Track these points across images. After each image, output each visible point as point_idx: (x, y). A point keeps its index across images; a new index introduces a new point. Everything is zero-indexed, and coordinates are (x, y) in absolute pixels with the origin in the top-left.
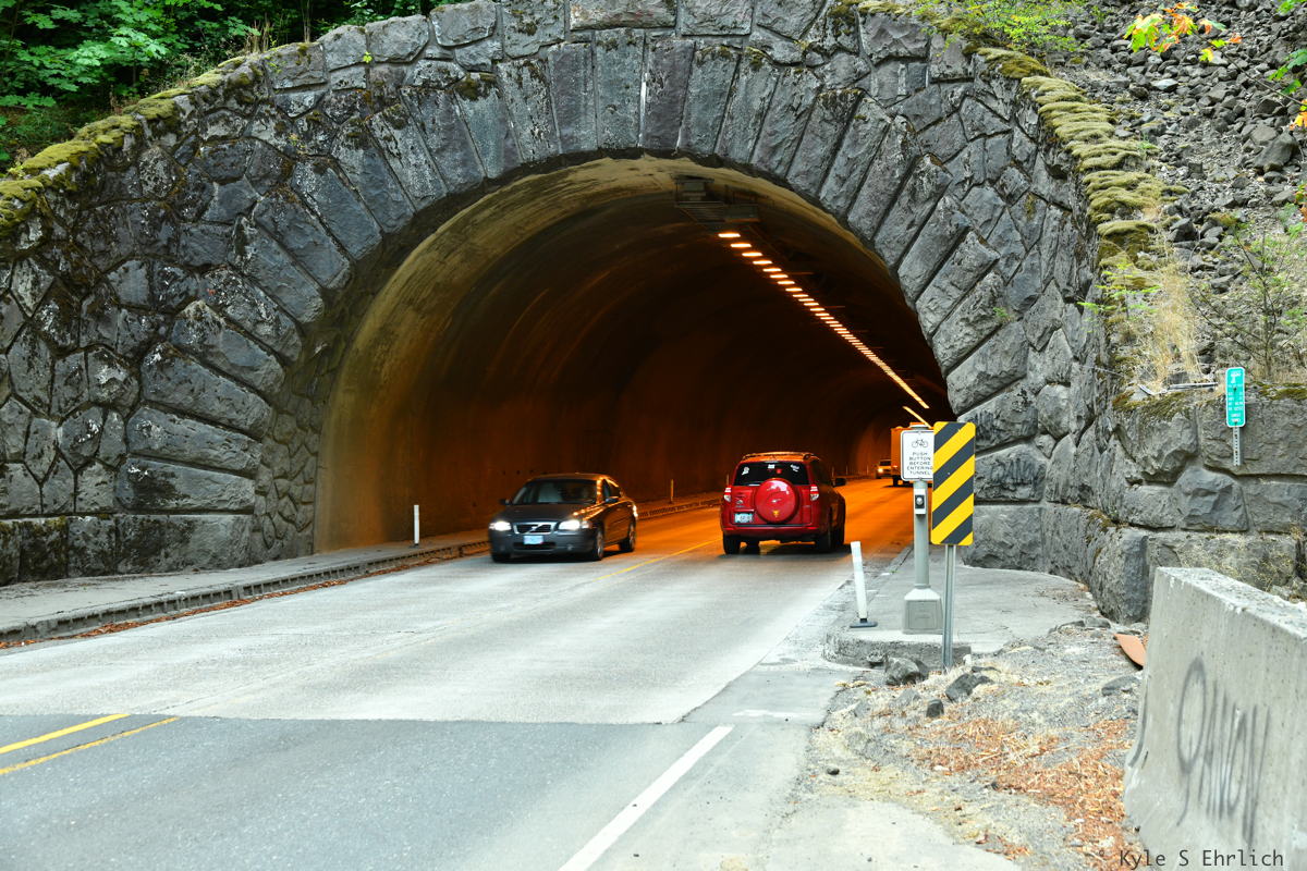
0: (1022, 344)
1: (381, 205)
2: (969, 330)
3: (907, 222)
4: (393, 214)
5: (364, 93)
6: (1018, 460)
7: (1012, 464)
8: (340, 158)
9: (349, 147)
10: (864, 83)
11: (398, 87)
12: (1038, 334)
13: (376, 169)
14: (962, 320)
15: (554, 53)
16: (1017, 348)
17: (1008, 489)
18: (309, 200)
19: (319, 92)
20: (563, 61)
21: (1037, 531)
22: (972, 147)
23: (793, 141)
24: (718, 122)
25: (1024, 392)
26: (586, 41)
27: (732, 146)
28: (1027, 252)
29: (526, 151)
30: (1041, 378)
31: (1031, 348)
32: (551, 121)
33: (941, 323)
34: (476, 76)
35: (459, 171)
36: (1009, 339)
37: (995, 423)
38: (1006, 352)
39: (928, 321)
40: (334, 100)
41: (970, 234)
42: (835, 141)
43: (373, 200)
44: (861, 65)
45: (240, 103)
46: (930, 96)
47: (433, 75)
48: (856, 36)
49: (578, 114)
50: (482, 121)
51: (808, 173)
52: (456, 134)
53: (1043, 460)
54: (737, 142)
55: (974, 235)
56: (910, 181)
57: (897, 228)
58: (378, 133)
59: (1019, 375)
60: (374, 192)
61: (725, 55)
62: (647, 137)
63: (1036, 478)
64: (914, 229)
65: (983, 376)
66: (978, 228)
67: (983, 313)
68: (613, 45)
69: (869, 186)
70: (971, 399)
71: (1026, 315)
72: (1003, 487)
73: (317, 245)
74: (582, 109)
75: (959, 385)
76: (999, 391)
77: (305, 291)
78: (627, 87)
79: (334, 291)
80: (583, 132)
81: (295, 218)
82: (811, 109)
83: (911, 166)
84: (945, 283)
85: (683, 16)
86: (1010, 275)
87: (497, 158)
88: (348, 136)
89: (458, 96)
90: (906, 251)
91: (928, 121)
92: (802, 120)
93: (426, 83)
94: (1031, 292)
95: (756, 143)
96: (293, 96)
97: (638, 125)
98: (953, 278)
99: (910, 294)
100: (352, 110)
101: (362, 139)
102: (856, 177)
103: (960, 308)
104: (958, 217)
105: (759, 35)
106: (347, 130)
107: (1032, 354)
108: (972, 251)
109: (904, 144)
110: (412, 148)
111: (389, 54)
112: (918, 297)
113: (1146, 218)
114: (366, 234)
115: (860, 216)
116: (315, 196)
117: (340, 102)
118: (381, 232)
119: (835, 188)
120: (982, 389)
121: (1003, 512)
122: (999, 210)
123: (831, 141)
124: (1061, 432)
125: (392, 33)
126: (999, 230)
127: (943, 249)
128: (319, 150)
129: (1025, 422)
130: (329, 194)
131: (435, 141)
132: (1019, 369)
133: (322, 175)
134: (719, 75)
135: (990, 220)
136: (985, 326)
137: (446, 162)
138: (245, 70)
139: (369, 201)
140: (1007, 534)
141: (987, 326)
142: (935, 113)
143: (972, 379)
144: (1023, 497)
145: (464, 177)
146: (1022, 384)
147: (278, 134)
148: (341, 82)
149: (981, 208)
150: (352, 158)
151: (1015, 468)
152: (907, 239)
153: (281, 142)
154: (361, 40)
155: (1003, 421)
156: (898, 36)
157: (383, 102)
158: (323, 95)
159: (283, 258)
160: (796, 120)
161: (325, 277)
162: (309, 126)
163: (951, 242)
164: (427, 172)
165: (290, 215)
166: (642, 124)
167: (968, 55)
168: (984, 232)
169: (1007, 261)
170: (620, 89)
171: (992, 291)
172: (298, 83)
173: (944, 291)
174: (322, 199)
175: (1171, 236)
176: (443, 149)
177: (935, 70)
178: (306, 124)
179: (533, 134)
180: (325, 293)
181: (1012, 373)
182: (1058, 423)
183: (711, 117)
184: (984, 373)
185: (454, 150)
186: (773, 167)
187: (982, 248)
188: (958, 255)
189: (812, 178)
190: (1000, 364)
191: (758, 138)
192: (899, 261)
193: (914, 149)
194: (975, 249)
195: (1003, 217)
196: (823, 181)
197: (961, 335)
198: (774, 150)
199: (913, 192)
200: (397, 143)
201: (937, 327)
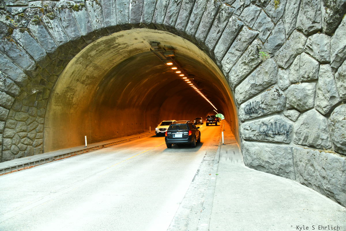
0: (275, 67)
1: (45, 43)
2: (246, 67)
3: (217, 31)
4: (50, 47)
5: (41, 9)
6: (276, 123)
7: (272, 124)
8: (30, 28)
9: (33, 24)
11: (53, 8)
12: (286, 60)
13: (43, 32)
14: (242, 63)
16: (272, 69)
17: (270, 136)
18: (18, 41)
19: (24, 8)
21: (290, 159)
23: (176, 13)
24: (153, 12)
25: (277, 90)
27: (157, 19)
28: (275, 25)
29: (94, 27)
30: (287, 82)
31: (280, 69)
32: (102, 17)
33: (232, 67)
34: (78, 4)
35: (73, 33)
37: (261, 106)
38: (267, 72)
39: (226, 67)
40: (29, 10)
41: (244, 27)
42: (190, 9)
43: (42, 42)
47: (65, 4)
49: (111, 15)
50: (80, 18)
51: (181, 23)
52: (72, 22)
53: (291, 123)
54: (159, 17)
55: (246, 27)
56: (218, 15)
57: (213, 34)
58: (44, 21)
59: (273, 82)
60: (42, 39)
62: (131, 20)
63: (288, 132)
64: (220, 33)
65: (254, 86)
66: (247, 24)
67: (253, 58)
69: (202, 22)
70: (247, 97)
71: (276, 54)
72: (267, 135)
73: (21, 56)
74: (112, 13)
75: (241, 91)
76: (262, 91)
77: (18, 71)
78: (125, 5)
79: (30, 71)
80: (112, 20)
81: (12, 47)
83: (218, 9)
86: (265, 38)
87: (85, 29)
88: (33, 21)
89: (73, 10)
90: (217, 43)
92: (179, 5)
93: (62, 6)
94: (279, 42)
95: (165, 17)
96: (14, 8)
97: (129, 16)
98: (237, 47)
99: (219, 59)
100: (36, 13)
101: (38, 22)
102: (197, 21)
103: (240, 59)
104: (239, 22)
106: (33, 19)
107: (280, 71)
108: (245, 34)
109: (215, 2)
110: (57, 26)
112: (222, 59)
114: (40, 53)
115: (200, 34)
116: (21, 40)
117: (31, 11)
118: (46, 53)
119: (191, 26)
120: (253, 91)
121: (267, 147)
122: (259, 12)
123: (189, 10)
124: (307, 108)
126: (259, 21)
127: (232, 37)
128: (22, 25)
129: (279, 104)
130: (26, 39)
131: (65, 24)
132: (273, 80)
133: (23, 33)
135: (254, 18)
136: (253, 64)
137: (69, 30)
139: (41, 42)
140: (270, 158)
143: (248, 87)
144: (279, 141)
145: (75, 35)
146: (276, 86)
147: (7, 19)
148: (32, 5)
149: (249, 15)
150: (34, 28)
151: (274, 126)
152: (217, 38)
153: (8, 22)
155: (266, 104)
157: (47, 11)
158: (26, 9)
159: (8, 60)
160: (177, 6)
161: (25, 67)
162: (19, 17)
163: (236, 34)
164: (62, 34)
165: (10, 46)
166: (130, 16)
168: (251, 25)
169: (264, 33)
170: (123, 5)
171: (257, 47)
172: (15, 4)
173: (233, 54)
174: (23, 41)
176: (67, 27)
178: (18, 17)
179: (96, 21)
180: (26, 72)
181: (269, 82)
182: (305, 103)
183: (151, 10)
184: (254, 84)
185: (72, 27)
186: (170, 23)
187: (251, 31)
188: (239, 37)
189: (183, 25)
190: (263, 79)
191: (165, 15)
192: (214, 47)
193: (219, 3)
194: (247, 32)
195: (261, 14)
196: (187, 25)
197: (242, 70)
198: (170, 17)
199: (219, 19)
200: (51, 24)
201: (230, 70)
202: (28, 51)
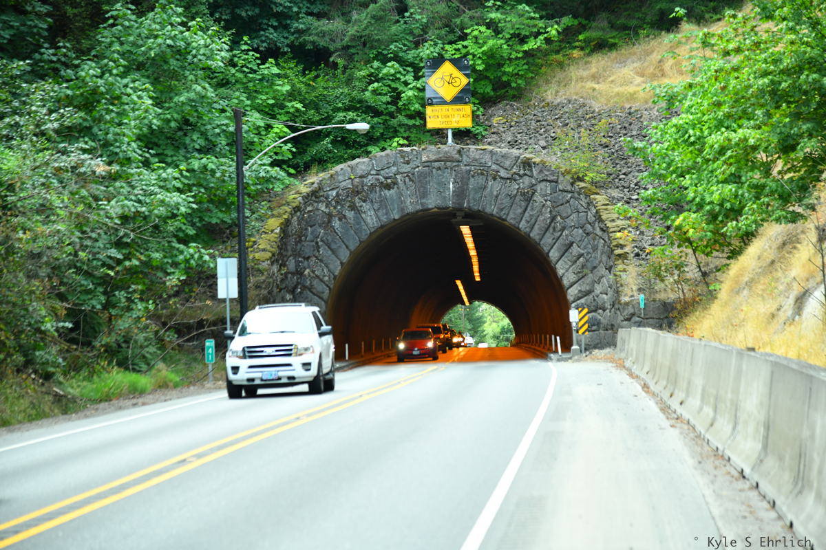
0: (593, 281)
1: (359, 231)
2: (575, 276)
3: (552, 238)
4: (364, 234)
5: (352, 190)
6: (592, 318)
8: (346, 215)
9: (349, 210)
10: (534, 188)
11: (363, 187)
12: (597, 278)
13: (358, 218)
14: (572, 272)
15: (418, 172)
16: (591, 282)
18: (337, 231)
19: (337, 190)
20: (421, 174)
21: (599, 339)
22: (574, 215)
23: (509, 206)
24: (480, 198)
25: (594, 296)
26: (428, 166)
27: (486, 207)
28: (593, 252)
29: (408, 209)
30: (599, 292)
31: (595, 283)
32: (417, 197)
33: (565, 273)
34: (389, 181)
35: (385, 217)
36: (589, 279)
37: (584, 306)
38: (587, 284)
39: (560, 272)
40: (342, 193)
41: (574, 244)
42: (525, 208)
43: (357, 229)
44: (533, 181)
45: (316, 198)
46: (559, 195)
47: (374, 181)
48: (532, 171)
49: (427, 195)
50: (392, 198)
51: (515, 218)
52: (383, 203)
53: (600, 317)
54: (488, 206)
55: (576, 245)
56: (553, 224)
57: (548, 239)
58: (357, 205)
59: (592, 291)
60: (357, 227)
61: (482, 174)
62: (453, 203)
63: (598, 323)
64: (554, 241)
65: (580, 291)
66: (577, 242)
67: (580, 271)
68: (439, 169)
69: (538, 224)
70: (576, 298)
71: (594, 272)
73: (340, 247)
74: (429, 193)
75: (571, 293)
76: (585, 296)
77: (336, 264)
78: (445, 185)
79: (345, 263)
80: (429, 201)
81: (333, 238)
82: (515, 196)
83: (553, 219)
84: (566, 260)
85: (465, 158)
86: (588, 259)
87: (398, 211)
88: (348, 207)
89: (383, 189)
90: (552, 248)
91: (558, 204)
92: (512, 199)
93: (372, 184)
94: (595, 265)
95: (495, 207)
96: (330, 192)
97: (450, 199)
98: (569, 258)
99: (553, 262)
100: (348, 196)
101: (353, 207)
102: (533, 221)
103: (571, 268)
104: (570, 238)
105: (494, 167)
106: (348, 204)
108: (575, 250)
109: (550, 211)
110: (369, 209)
111: (359, 175)
112: (556, 263)
113: (627, 249)
114: (355, 242)
115: (535, 235)
116: (339, 229)
117: (344, 194)
118: (360, 242)
119: (525, 224)
120: (580, 295)
122: (584, 237)
123: (523, 208)
124: (605, 309)
125: (360, 166)
126: (584, 244)
127: (565, 248)
128: (339, 212)
129: (594, 306)
130: (343, 228)
131: (376, 206)
132: (592, 289)
133: (341, 221)
134: (480, 181)
135: (581, 240)
137: (380, 214)
138: (316, 185)
139: (355, 230)
140: (589, 341)
141: (581, 275)
142: (561, 202)
143: (576, 292)
144: (594, 329)
145: (387, 219)
146: (593, 294)
147: (326, 208)
148: (344, 186)
149: (578, 236)
150: (350, 215)
151: (592, 320)
152: (552, 244)
153: (327, 210)
154: (349, 170)
155: (587, 305)
156: (547, 173)
157: (358, 193)
158: (338, 192)
159: (330, 252)
160: (510, 199)
161: (342, 258)
162: (335, 204)
163: (568, 246)
164: (374, 218)
165: (331, 237)
167: (572, 184)
168: (579, 244)
169: (587, 254)
170: (443, 185)
171: (582, 263)
172: (331, 188)
173: (566, 262)
174: (341, 230)
175: (633, 255)
176: (379, 209)
177: (560, 187)
179: (411, 202)
180: (342, 263)
181: (589, 290)
182: (604, 306)
183: (477, 197)
185: (383, 209)
187: (579, 249)
188: (570, 251)
189: (517, 220)
190: (585, 287)
191: (496, 205)
192: (549, 251)
193: (554, 213)
195: (585, 240)
197: (572, 277)
198: (502, 210)
199: (554, 228)
200: (364, 208)
201: (563, 274)
202: (345, 240)
